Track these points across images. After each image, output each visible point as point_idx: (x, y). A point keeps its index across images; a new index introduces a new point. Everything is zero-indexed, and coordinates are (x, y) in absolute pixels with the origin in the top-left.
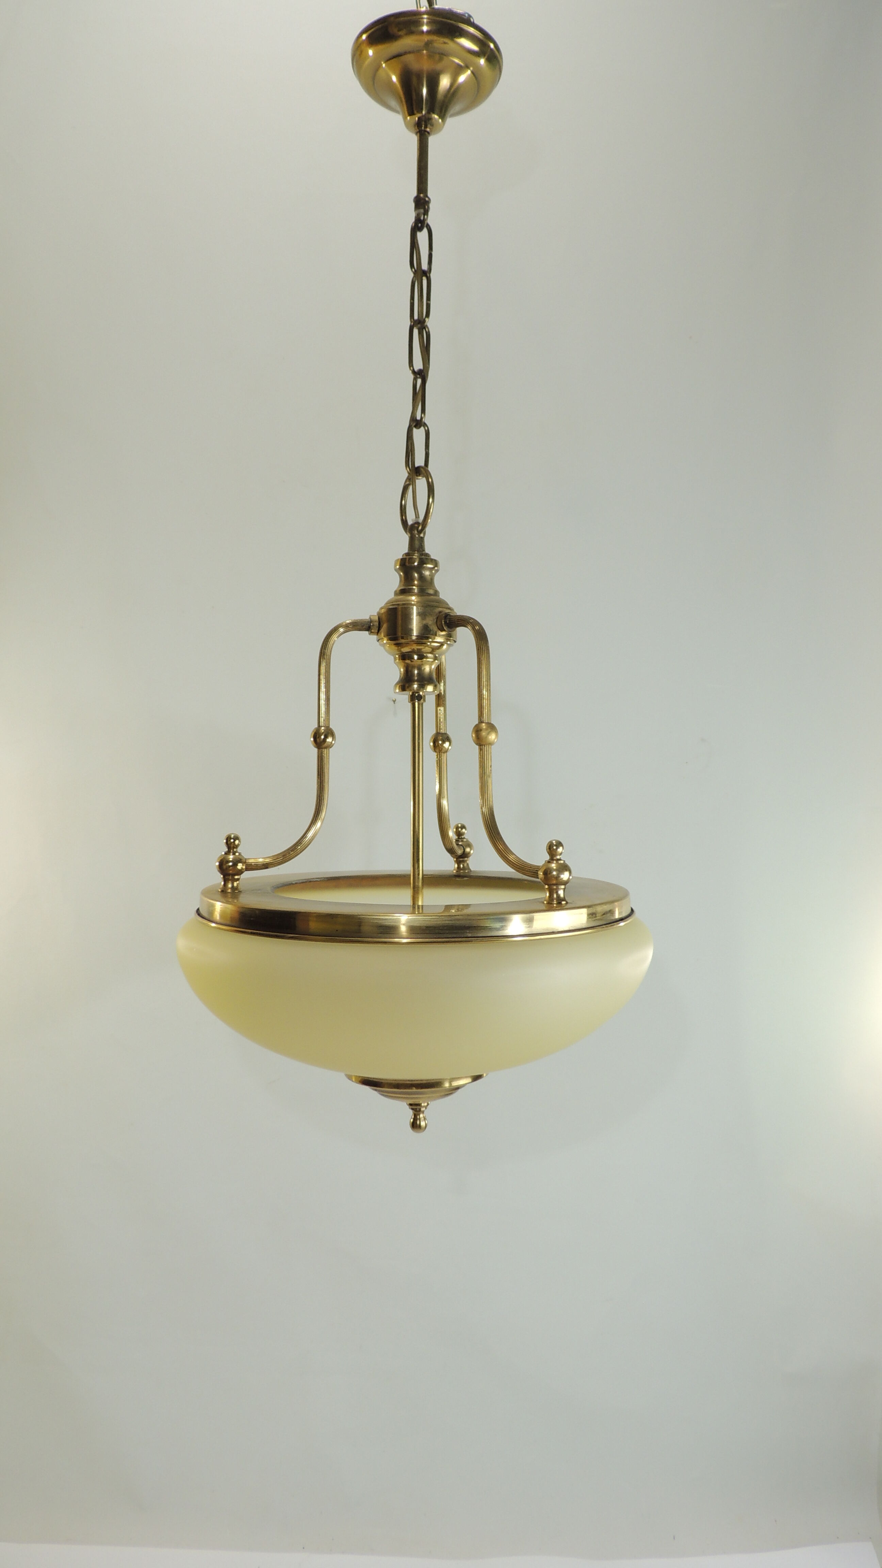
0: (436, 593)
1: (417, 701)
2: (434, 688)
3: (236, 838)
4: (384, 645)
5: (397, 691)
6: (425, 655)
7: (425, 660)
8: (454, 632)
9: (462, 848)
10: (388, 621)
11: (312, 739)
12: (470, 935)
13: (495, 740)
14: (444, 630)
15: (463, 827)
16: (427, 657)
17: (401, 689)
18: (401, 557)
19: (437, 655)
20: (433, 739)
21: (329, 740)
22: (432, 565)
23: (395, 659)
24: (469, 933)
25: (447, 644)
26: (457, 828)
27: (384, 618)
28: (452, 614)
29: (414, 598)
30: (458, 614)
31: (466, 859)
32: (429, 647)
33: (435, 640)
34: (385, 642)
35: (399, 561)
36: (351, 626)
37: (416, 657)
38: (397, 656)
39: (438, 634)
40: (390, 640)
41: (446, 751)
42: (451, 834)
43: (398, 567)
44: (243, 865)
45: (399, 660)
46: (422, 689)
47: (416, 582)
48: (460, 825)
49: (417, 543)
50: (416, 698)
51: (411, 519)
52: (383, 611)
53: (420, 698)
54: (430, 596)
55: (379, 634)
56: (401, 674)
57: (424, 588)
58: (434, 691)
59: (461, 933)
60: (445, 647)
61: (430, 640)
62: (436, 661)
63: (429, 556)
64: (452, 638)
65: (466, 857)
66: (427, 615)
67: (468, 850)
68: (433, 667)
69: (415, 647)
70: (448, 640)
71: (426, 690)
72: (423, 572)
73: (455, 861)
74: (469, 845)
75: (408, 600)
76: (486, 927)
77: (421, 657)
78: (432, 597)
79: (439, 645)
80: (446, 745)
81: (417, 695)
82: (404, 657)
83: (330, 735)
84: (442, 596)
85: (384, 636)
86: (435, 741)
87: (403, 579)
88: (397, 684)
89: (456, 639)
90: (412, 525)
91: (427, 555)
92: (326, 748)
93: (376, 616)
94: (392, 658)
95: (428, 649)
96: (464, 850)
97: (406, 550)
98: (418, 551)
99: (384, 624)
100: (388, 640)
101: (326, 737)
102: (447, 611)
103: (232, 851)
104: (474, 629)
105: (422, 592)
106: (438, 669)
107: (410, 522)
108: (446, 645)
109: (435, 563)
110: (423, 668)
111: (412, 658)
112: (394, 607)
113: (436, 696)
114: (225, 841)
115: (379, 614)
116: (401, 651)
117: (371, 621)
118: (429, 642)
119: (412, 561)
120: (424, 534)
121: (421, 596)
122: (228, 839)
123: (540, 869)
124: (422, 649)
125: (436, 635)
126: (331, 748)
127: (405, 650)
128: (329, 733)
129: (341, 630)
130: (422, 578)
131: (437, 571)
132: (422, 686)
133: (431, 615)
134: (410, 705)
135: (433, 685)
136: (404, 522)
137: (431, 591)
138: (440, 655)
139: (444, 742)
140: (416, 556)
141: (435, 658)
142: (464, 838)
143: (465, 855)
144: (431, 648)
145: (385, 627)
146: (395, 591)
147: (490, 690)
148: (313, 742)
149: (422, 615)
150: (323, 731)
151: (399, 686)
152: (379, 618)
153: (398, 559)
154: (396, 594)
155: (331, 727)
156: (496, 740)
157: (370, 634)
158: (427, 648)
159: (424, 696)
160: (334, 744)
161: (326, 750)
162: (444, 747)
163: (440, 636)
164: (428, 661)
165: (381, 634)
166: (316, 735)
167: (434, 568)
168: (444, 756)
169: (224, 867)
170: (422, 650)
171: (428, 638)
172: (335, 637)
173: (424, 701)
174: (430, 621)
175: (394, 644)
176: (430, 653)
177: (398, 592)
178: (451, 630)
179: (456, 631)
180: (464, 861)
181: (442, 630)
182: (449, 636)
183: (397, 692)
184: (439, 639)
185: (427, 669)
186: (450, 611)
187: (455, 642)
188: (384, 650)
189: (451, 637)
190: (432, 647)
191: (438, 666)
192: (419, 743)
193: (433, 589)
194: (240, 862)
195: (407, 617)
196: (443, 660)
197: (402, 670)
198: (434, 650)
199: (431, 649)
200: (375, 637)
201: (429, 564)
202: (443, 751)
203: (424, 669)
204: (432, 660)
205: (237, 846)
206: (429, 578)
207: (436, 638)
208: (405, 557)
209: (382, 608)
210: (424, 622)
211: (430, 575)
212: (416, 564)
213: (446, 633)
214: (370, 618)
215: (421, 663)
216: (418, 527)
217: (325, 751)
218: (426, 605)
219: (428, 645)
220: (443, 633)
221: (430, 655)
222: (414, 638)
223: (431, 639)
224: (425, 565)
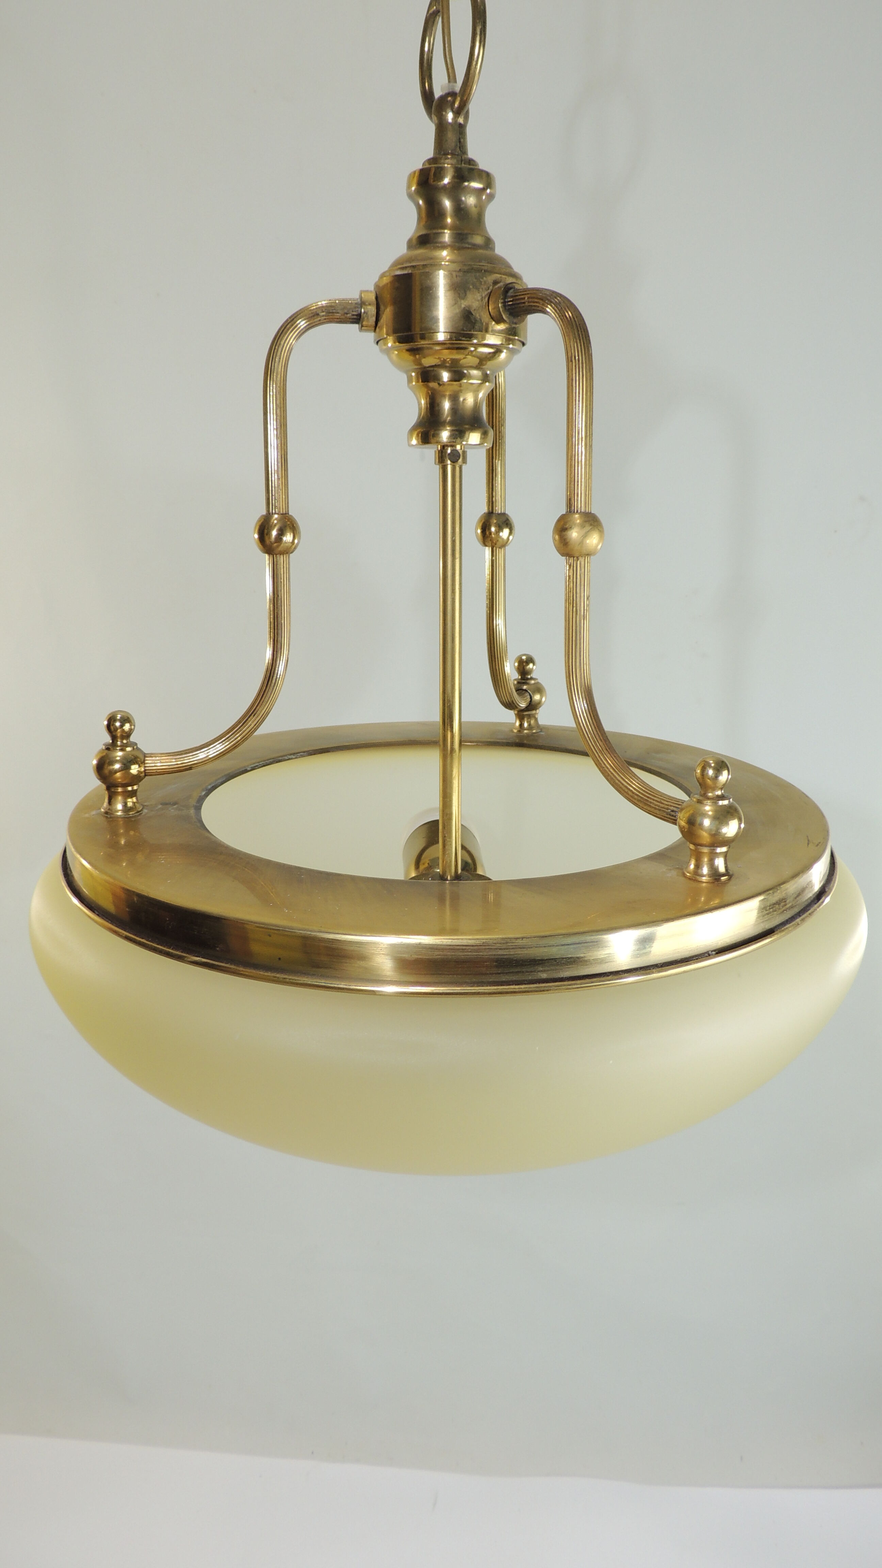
0: (488, 243)
1: (449, 462)
2: (481, 438)
3: (126, 720)
4: (387, 352)
5: (414, 442)
6: (465, 371)
7: (465, 381)
8: (522, 325)
9: (529, 697)
10: (395, 302)
11: (256, 536)
12: (544, 976)
13: (597, 545)
14: (503, 321)
15: (530, 660)
16: (470, 377)
17: (420, 440)
18: (421, 167)
19: (488, 372)
20: (481, 525)
21: (288, 538)
22: (480, 182)
23: (410, 380)
24: (544, 971)
25: (508, 349)
26: (521, 662)
27: (387, 296)
28: (517, 287)
29: (445, 253)
30: (530, 286)
31: (534, 712)
32: (474, 356)
33: (486, 342)
34: (390, 345)
35: (417, 174)
36: (324, 314)
37: (445, 376)
38: (413, 374)
39: (490, 329)
40: (399, 342)
41: (504, 545)
42: (510, 670)
43: (413, 188)
44: (140, 766)
45: (417, 381)
46: (459, 440)
47: (449, 220)
48: (524, 658)
49: (451, 136)
50: (447, 457)
51: (439, 88)
52: (386, 280)
53: (455, 457)
54: (476, 249)
55: (377, 330)
56: (420, 409)
57: (466, 232)
58: (481, 444)
59: (527, 972)
60: (503, 356)
61: (475, 341)
62: (487, 384)
63: (476, 166)
64: (516, 338)
65: (533, 710)
66: (469, 289)
67: (537, 697)
68: (481, 395)
69: (448, 355)
70: (509, 341)
71: (467, 441)
72: (463, 198)
73: (515, 714)
74: (539, 689)
75: (431, 259)
76: (578, 958)
77: (458, 375)
78: (480, 251)
79: (491, 350)
80: (505, 533)
81: (449, 451)
82: (427, 376)
83: (288, 529)
84: (500, 250)
85: (387, 334)
86: (485, 528)
87: (424, 214)
88: (414, 429)
89: (526, 338)
90: (443, 98)
91: (471, 162)
92: (282, 553)
93: (371, 291)
94: (405, 376)
95: (471, 360)
96: (531, 698)
97: (430, 154)
98: (452, 154)
99: (386, 308)
100: (395, 342)
101: (281, 533)
102: (510, 280)
103: (119, 743)
104: (562, 316)
105: (461, 239)
106: (493, 399)
107: (438, 93)
108: (505, 351)
109: (487, 179)
110: (461, 399)
111: (437, 378)
112: (405, 272)
113: (488, 450)
114: (106, 723)
115: (377, 286)
116: (420, 364)
117: (362, 303)
118: (473, 345)
119: (439, 173)
120: (466, 118)
121: (459, 249)
122: (111, 720)
123: (682, 810)
124: (460, 360)
125: (487, 331)
126: (292, 553)
127: (428, 361)
128: (289, 524)
129: (302, 324)
130: (460, 210)
131: (491, 197)
132: (459, 433)
133: (478, 289)
134: (437, 469)
135: (481, 430)
136: (427, 96)
137: (478, 240)
138: (495, 371)
139: (500, 528)
140: (448, 165)
141: (485, 378)
142: (532, 679)
143: (532, 706)
144: (478, 357)
145: (388, 314)
146: (410, 242)
147: (591, 446)
148: (259, 542)
149: (458, 289)
150: (275, 522)
151: (418, 435)
152: (377, 298)
153: (415, 172)
154: (410, 245)
155: (290, 513)
156: (599, 547)
157: (361, 329)
158: (469, 357)
159: (464, 452)
160: (298, 544)
161: (282, 556)
162: (500, 537)
163: (494, 332)
164: (472, 384)
165: (381, 329)
166: (263, 530)
167: (484, 189)
168: (500, 553)
169: (106, 771)
170: (461, 362)
171: (470, 337)
172: (291, 338)
173: (465, 461)
174: (474, 300)
175: (408, 350)
176: (477, 368)
177: (414, 242)
178: (515, 321)
179: (526, 326)
180: (529, 716)
181: (499, 321)
182: (512, 333)
183: (413, 445)
184: (493, 339)
185: (469, 400)
186: (514, 280)
187: (524, 344)
188: (389, 363)
189: (515, 334)
190: (478, 354)
191: (492, 391)
192: (454, 542)
193: (482, 236)
194: (134, 764)
195: (428, 293)
196: (501, 380)
197: (423, 402)
198: (483, 361)
199: (477, 361)
200: (371, 336)
201: (474, 180)
202: (499, 544)
203: (464, 400)
204: (480, 382)
205: (127, 735)
206: (474, 211)
207: (488, 336)
208: (427, 166)
209: (383, 276)
210: (464, 304)
211: (476, 206)
212: (446, 181)
213: (507, 326)
214: (361, 298)
215: (459, 388)
216: (454, 102)
217: (281, 559)
218: (466, 268)
219: (472, 351)
220: (501, 327)
221: (475, 372)
222: (441, 337)
223: (476, 338)
224: (466, 184)
